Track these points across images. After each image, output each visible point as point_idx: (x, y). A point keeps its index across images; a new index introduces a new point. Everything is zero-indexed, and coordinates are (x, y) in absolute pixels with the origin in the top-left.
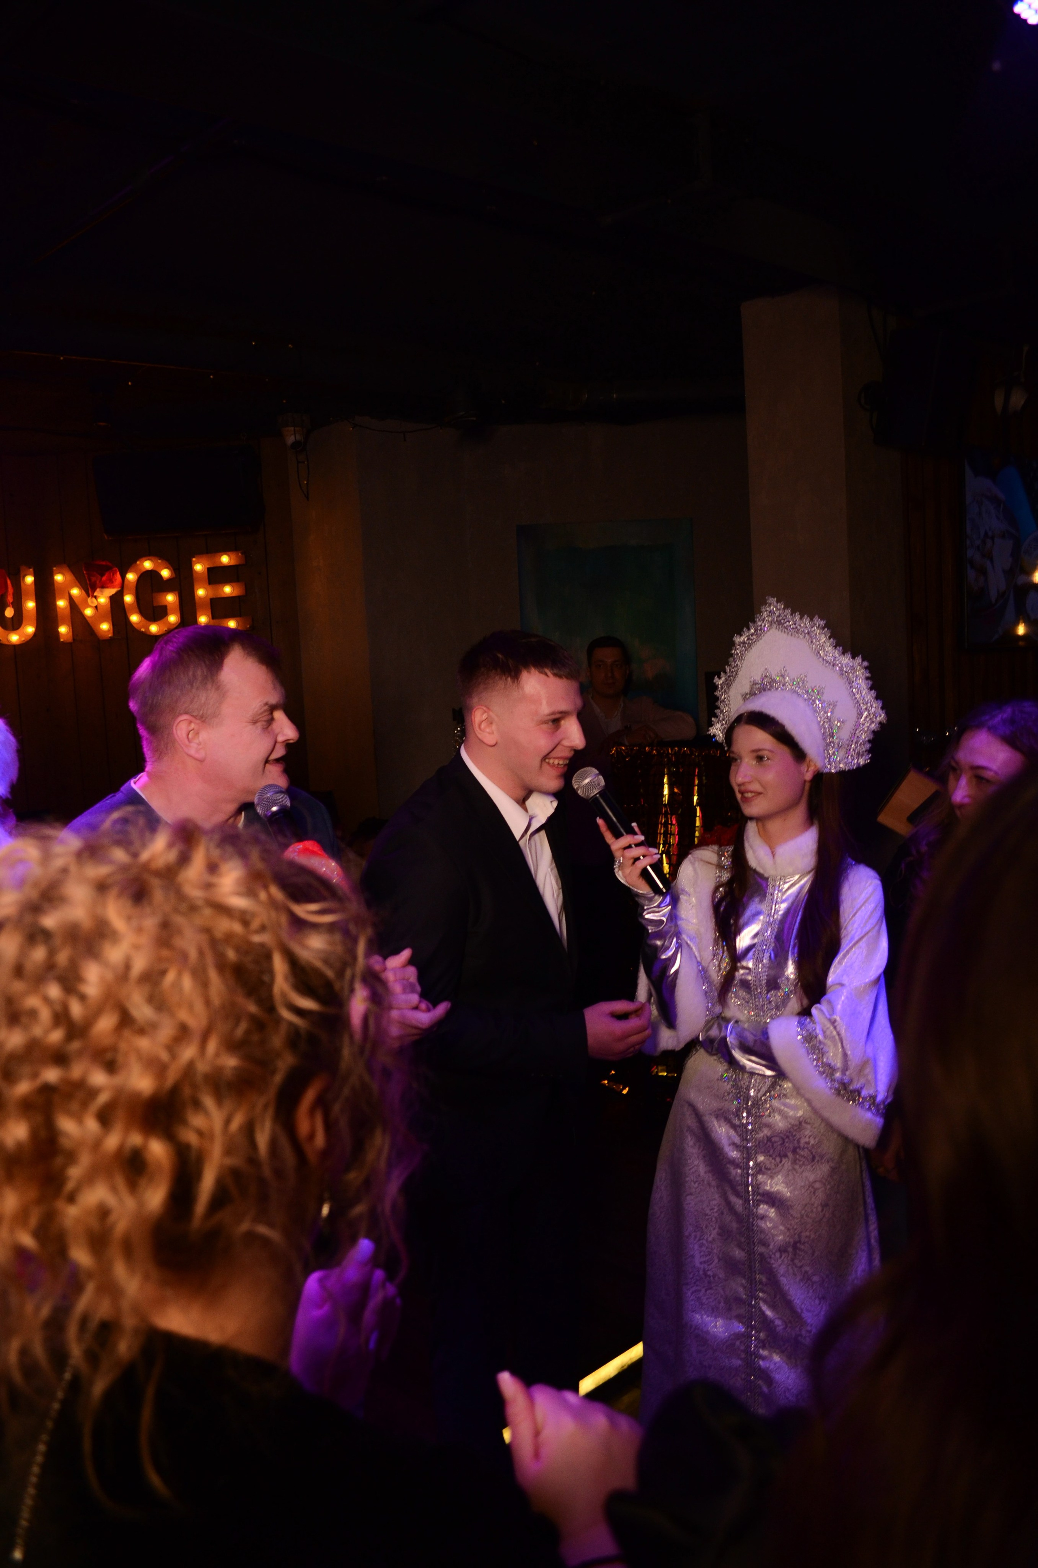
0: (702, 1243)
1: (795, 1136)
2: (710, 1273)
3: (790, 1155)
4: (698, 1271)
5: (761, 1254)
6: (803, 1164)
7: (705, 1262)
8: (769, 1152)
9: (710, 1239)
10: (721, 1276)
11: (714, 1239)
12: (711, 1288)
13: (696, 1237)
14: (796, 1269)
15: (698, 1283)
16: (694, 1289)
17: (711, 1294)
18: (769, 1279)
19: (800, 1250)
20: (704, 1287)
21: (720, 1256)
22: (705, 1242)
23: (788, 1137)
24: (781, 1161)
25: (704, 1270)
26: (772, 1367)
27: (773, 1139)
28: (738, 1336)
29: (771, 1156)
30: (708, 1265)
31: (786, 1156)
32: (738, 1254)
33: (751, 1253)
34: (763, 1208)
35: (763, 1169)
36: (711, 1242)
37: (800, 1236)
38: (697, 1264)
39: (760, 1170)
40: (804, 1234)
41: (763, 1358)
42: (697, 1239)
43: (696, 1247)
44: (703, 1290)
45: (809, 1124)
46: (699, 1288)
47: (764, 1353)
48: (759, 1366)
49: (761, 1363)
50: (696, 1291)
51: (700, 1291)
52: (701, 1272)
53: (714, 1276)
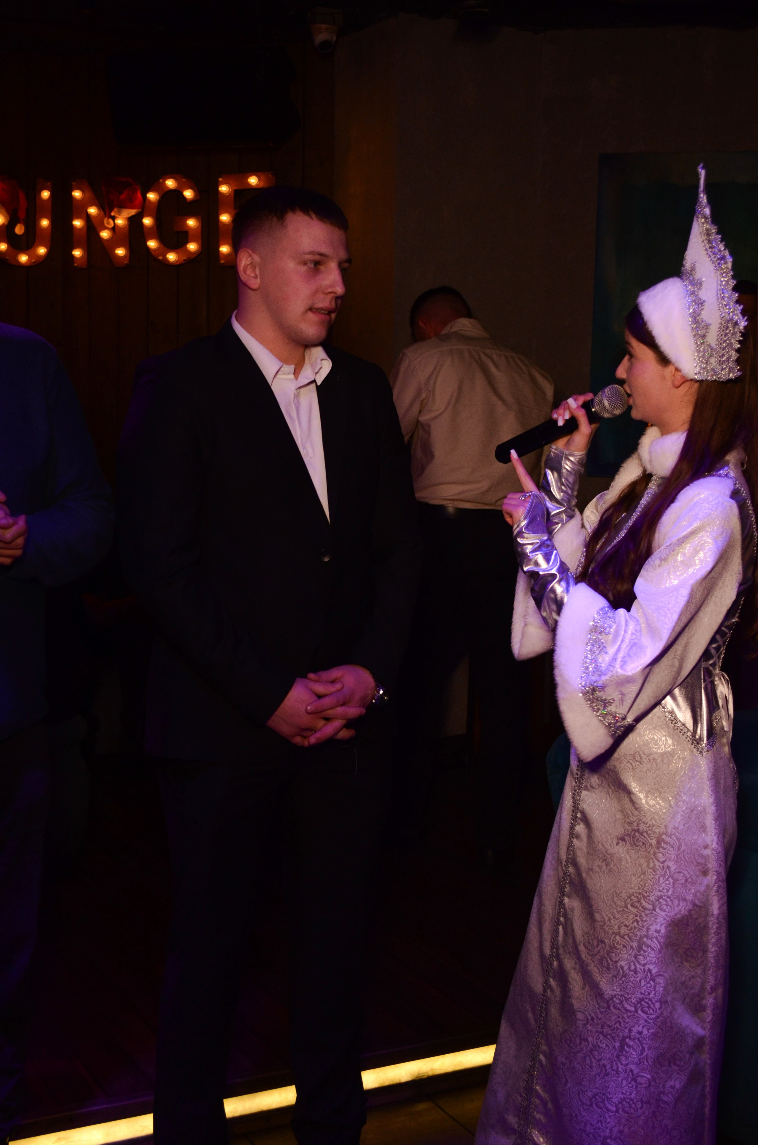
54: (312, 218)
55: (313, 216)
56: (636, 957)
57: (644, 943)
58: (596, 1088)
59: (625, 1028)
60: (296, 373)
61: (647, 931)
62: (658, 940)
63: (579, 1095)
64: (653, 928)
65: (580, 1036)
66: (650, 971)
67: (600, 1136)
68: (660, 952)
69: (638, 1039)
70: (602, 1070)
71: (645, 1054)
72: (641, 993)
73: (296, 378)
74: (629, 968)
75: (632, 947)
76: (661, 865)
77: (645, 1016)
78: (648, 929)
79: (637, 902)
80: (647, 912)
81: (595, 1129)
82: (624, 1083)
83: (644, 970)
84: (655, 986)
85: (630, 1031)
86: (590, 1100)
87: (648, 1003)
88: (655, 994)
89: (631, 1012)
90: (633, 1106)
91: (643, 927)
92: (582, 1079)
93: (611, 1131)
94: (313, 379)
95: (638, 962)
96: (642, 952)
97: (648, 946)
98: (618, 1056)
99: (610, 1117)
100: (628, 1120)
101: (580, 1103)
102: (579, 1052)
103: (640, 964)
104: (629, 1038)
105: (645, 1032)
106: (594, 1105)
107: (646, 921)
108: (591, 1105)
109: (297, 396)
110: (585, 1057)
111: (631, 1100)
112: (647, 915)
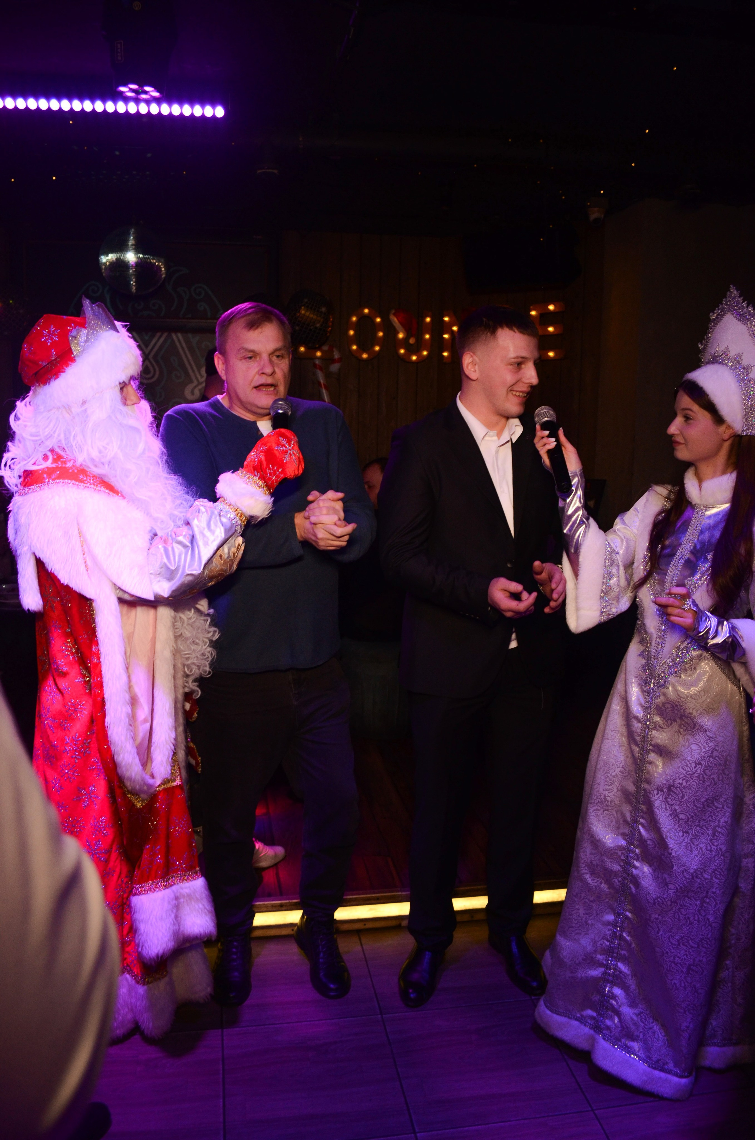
0: (608, 776)
1: (682, 706)
2: (608, 799)
3: (678, 720)
4: (601, 795)
5: (645, 790)
6: (686, 729)
7: (607, 790)
8: (663, 715)
9: (614, 774)
10: (616, 802)
11: (616, 775)
12: (607, 810)
13: (604, 770)
14: (668, 806)
15: (599, 804)
16: (595, 808)
17: (607, 815)
18: (648, 809)
19: (673, 792)
20: (603, 808)
21: (619, 788)
22: (609, 775)
23: (677, 706)
24: (671, 724)
25: (605, 796)
26: (640, 875)
27: (667, 706)
28: (620, 848)
29: (665, 719)
30: (609, 793)
31: (675, 721)
32: (632, 788)
33: (638, 788)
34: (652, 756)
35: (658, 727)
36: (614, 777)
37: (674, 781)
38: (601, 790)
39: (656, 727)
40: (677, 781)
41: (636, 868)
42: (604, 772)
43: (603, 778)
44: (602, 810)
45: (694, 699)
46: (599, 808)
47: (637, 864)
48: (632, 873)
49: (633, 870)
50: (597, 810)
51: (599, 810)
52: (602, 797)
53: (611, 802)
54: (514, 331)
55: (516, 330)
56: (711, 840)
57: (717, 831)
58: (683, 933)
59: (704, 890)
60: (499, 435)
61: (719, 823)
62: (726, 829)
63: (669, 939)
64: (722, 820)
66: (721, 849)
67: (686, 964)
68: (728, 836)
69: (713, 897)
70: (687, 921)
71: (717, 907)
72: (715, 865)
73: (499, 438)
75: (708, 834)
76: (727, 777)
78: (719, 821)
79: (712, 803)
80: (718, 810)
81: (682, 960)
82: (703, 928)
83: (717, 849)
84: (724, 859)
85: (707, 892)
86: (678, 941)
87: (719, 872)
88: (724, 866)
89: (707, 879)
90: (709, 943)
91: (716, 820)
92: (672, 928)
93: (694, 960)
94: (509, 439)
95: (713, 844)
96: (715, 837)
97: (720, 833)
98: (699, 911)
99: (693, 951)
100: (705, 953)
101: (670, 944)
102: (670, 909)
103: (714, 846)
104: (706, 897)
105: (718, 892)
106: (681, 945)
107: (717, 816)
108: (679, 944)
109: (497, 452)
111: (708, 939)
112: (718, 812)
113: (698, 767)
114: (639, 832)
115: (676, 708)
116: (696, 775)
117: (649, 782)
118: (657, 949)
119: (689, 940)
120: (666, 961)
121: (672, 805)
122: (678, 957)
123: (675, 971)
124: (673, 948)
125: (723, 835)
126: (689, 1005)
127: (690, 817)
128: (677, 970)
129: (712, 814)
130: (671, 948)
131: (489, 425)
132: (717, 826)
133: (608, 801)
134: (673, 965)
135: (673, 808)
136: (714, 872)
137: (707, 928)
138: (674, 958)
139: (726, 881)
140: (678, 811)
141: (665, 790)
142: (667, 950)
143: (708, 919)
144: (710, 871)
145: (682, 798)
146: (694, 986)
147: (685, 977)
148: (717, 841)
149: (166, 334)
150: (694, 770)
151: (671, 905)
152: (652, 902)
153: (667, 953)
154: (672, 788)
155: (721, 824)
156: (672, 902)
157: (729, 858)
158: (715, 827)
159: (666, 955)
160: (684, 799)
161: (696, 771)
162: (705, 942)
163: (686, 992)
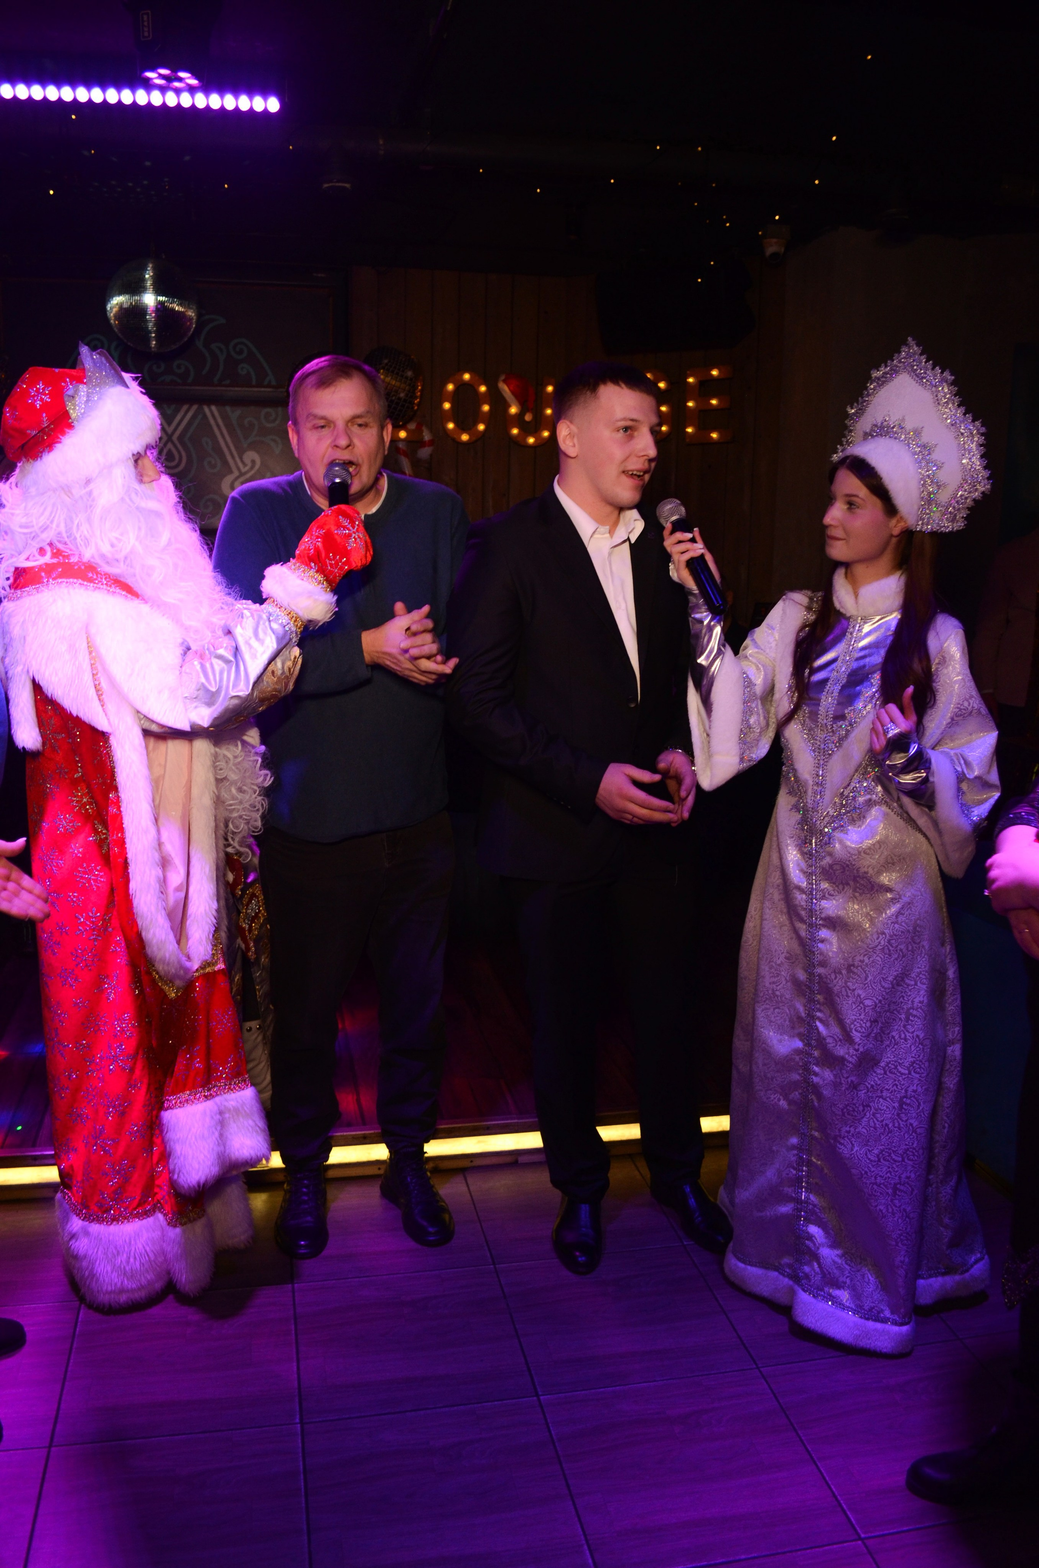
2: (778, 993)
3: (851, 883)
4: (768, 991)
5: (819, 975)
6: (863, 893)
7: (774, 983)
8: (832, 879)
9: (779, 962)
10: (787, 997)
11: (782, 963)
12: (778, 1008)
13: (767, 960)
14: (849, 992)
15: (767, 1002)
16: (763, 1007)
17: (778, 1014)
18: (826, 999)
19: (854, 973)
20: (772, 1006)
21: (788, 978)
22: (774, 965)
23: (848, 866)
24: (843, 889)
25: (773, 990)
27: (835, 867)
28: (797, 1052)
29: (834, 883)
30: (777, 986)
31: (848, 884)
32: (802, 976)
33: (811, 974)
34: (824, 933)
35: (827, 895)
36: (779, 965)
37: (853, 960)
38: (767, 984)
39: (824, 896)
40: (858, 958)
41: (816, 1074)
42: (768, 962)
43: (767, 969)
44: (772, 1009)
45: (868, 854)
46: (768, 1006)
47: (816, 1069)
48: (812, 1081)
49: (814, 1077)
50: (766, 1009)
51: (769, 1009)
52: (770, 992)
53: (781, 997)
56: (905, 1026)
57: (911, 1014)
58: (882, 1145)
59: (902, 1089)
60: (611, 532)
61: (913, 1004)
62: (922, 1010)
63: (866, 1155)
64: (917, 1000)
65: (862, 1104)
66: (918, 1036)
67: (890, 1184)
68: (925, 1019)
69: (914, 1096)
70: (885, 1129)
71: (921, 1108)
72: (912, 1057)
73: (612, 537)
74: (900, 1037)
75: (900, 1019)
76: (916, 947)
77: (917, 1076)
78: (913, 1002)
79: (901, 981)
80: (910, 988)
81: (885, 1179)
82: (906, 1136)
83: (913, 1037)
84: (923, 1049)
85: (906, 1091)
87: (919, 1065)
88: (924, 1056)
89: (905, 1074)
90: (916, 1154)
91: (908, 1001)
92: (868, 1140)
93: (900, 1177)
94: (626, 538)
95: (908, 1031)
96: (910, 1022)
97: (915, 1016)
98: (898, 1115)
99: (897, 1166)
100: (913, 1167)
102: (863, 1117)
103: (909, 1032)
104: (906, 1097)
105: (919, 1089)
106: (882, 1160)
107: (910, 996)
108: (879, 1160)
109: (610, 554)
110: (869, 1121)
111: (914, 1149)
112: (910, 990)
113: (881, 937)
114: (817, 1029)
115: (847, 868)
116: (879, 947)
117: (823, 964)
118: (853, 1171)
119: (891, 1154)
120: (866, 1183)
121: (854, 990)
122: (881, 1176)
123: (879, 1194)
124: (873, 1166)
125: (919, 1018)
126: (901, 1235)
127: (877, 1002)
128: (881, 1193)
129: (903, 994)
130: (870, 1166)
131: (600, 521)
132: (910, 1008)
133: (777, 996)
134: (875, 1187)
135: (856, 994)
136: (912, 1065)
137: (911, 1135)
138: (876, 1178)
139: (928, 1075)
140: (862, 997)
141: (844, 972)
142: (866, 1169)
143: (911, 1125)
144: (907, 1064)
145: (866, 979)
146: (905, 1210)
147: (892, 1201)
148: (913, 1026)
149: (195, 407)
150: (877, 941)
151: (863, 1110)
152: (840, 1113)
153: (866, 1173)
154: (852, 968)
155: (915, 1005)
156: (864, 1106)
157: (929, 1047)
158: (908, 1009)
159: (865, 1176)
160: (869, 979)
161: (880, 943)
162: (911, 1154)
163: (896, 1219)
